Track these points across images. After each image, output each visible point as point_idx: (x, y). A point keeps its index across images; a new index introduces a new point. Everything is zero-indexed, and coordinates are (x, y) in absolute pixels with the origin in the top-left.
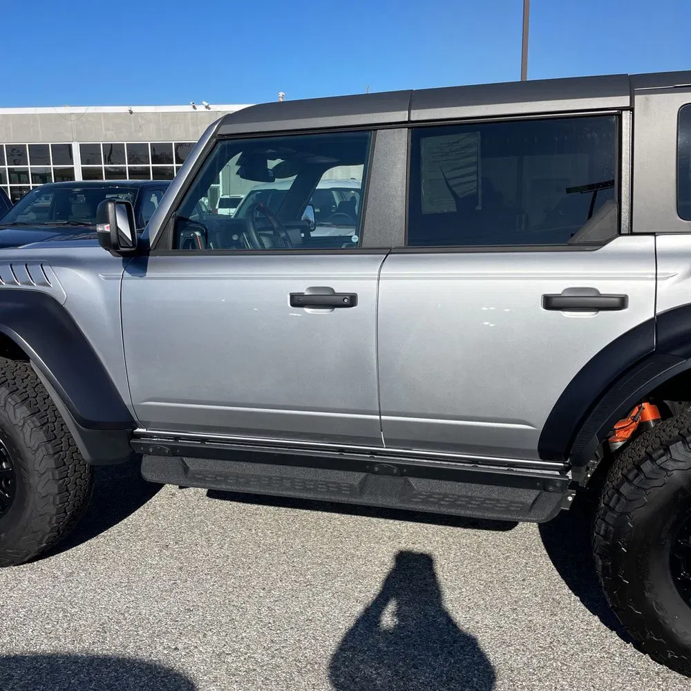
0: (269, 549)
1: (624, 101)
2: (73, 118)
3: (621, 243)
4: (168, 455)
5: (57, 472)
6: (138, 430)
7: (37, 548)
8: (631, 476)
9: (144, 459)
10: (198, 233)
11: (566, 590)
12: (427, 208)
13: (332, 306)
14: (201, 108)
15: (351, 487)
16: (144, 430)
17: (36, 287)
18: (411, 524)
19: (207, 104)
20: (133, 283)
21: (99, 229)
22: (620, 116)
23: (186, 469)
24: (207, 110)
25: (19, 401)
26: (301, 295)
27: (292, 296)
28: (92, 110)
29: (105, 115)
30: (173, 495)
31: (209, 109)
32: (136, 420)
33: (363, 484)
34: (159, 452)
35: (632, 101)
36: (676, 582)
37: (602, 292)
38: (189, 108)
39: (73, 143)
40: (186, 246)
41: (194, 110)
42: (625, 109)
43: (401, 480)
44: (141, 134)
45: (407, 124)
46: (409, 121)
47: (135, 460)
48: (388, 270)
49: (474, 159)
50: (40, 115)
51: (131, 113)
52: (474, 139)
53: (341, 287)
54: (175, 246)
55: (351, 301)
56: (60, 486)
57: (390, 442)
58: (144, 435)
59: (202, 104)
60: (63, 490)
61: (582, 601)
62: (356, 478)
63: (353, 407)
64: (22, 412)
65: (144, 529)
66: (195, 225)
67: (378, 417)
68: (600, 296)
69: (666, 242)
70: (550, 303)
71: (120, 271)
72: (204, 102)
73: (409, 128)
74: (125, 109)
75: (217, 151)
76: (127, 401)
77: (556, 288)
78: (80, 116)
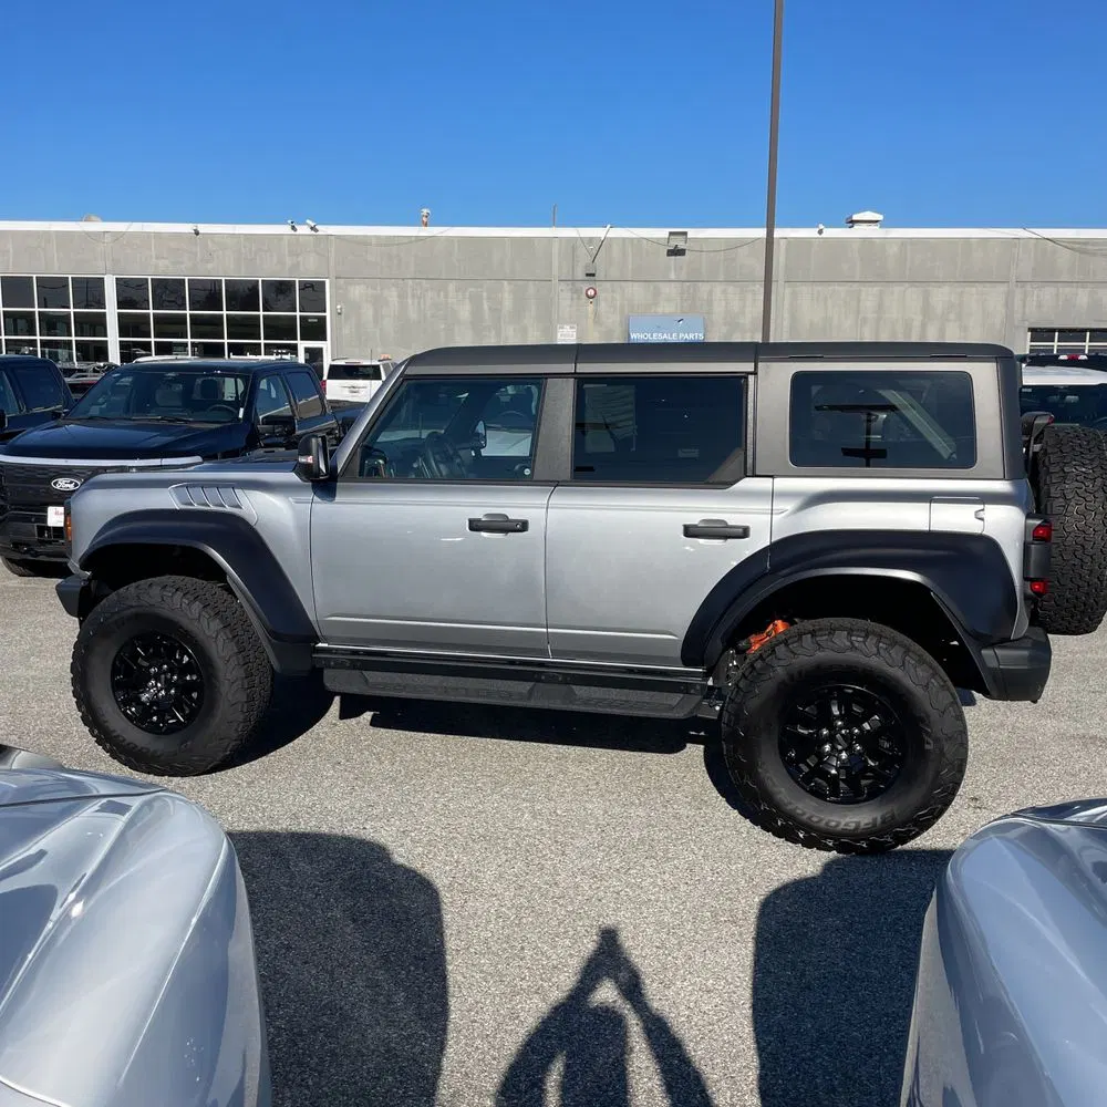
0: (439, 765)
1: (749, 367)
2: (108, 238)
3: (747, 483)
4: (348, 668)
5: (246, 681)
6: (320, 645)
7: (221, 755)
8: (747, 674)
9: (325, 672)
10: (381, 461)
11: (715, 793)
12: (590, 447)
13: (505, 530)
14: (303, 230)
15: (520, 694)
16: (326, 645)
17: (228, 509)
18: (579, 748)
19: (313, 225)
20: (322, 507)
21: (302, 460)
22: (747, 378)
23: (366, 681)
24: (313, 232)
25: (212, 614)
26: (479, 520)
27: (471, 521)
28: (136, 227)
29: (158, 235)
30: (335, 724)
31: (317, 231)
32: (319, 634)
33: (531, 692)
34: (340, 665)
35: (756, 367)
36: (783, 760)
37: (730, 524)
38: (285, 229)
39: (105, 277)
40: (369, 474)
41: (293, 232)
42: (751, 373)
43: (564, 688)
44: (210, 266)
45: (574, 375)
46: (575, 373)
47: (317, 673)
48: (557, 500)
49: (630, 407)
50: (57, 233)
51: (197, 233)
52: (629, 391)
53: (514, 514)
54: (361, 474)
55: (523, 526)
56: (248, 696)
57: (556, 653)
58: (323, 650)
59: (306, 224)
60: (250, 699)
61: (728, 801)
62: (525, 687)
64: (216, 625)
65: (312, 750)
66: (377, 453)
67: (545, 630)
68: (728, 527)
69: (782, 484)
70: (690, 532)
71: (310, 496)
72: (308, 221)
73: (575, 378)
74: (187, 228)
75: (403, 389)
76: (312, 617)
77: (695, 519)
78: (118, 236)
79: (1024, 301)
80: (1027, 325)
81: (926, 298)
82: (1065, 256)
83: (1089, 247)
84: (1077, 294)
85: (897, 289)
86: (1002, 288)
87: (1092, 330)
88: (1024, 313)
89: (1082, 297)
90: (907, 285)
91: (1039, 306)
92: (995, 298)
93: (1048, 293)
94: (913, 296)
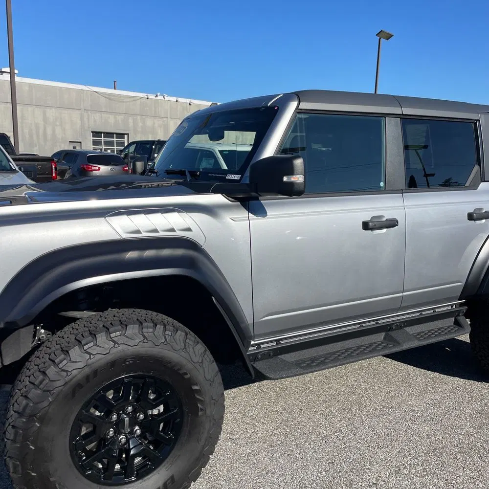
17: (178, 233)
22: (475, 123)
27: (363, 223)
37: (485, 210)
42: (478, 120)
63: (386, 291)
67: (402, 294)
73: (400, 118)
79: (88, 118)
80: (91, 130)
81: (44, 113)
82: (103, 100)
83: (112, 97)
84: (109, 118)
85: (30, 109)
86: (79, 112)
87: (116, 134)
88: (89, 125)
89: (111, 119)
90: (35, 107)
91: (95, 121)
92: (76, 116)
93: (97, 116)
94: (38, 112)
